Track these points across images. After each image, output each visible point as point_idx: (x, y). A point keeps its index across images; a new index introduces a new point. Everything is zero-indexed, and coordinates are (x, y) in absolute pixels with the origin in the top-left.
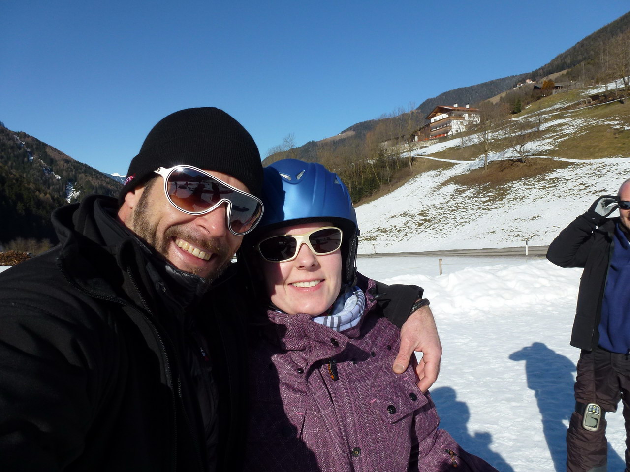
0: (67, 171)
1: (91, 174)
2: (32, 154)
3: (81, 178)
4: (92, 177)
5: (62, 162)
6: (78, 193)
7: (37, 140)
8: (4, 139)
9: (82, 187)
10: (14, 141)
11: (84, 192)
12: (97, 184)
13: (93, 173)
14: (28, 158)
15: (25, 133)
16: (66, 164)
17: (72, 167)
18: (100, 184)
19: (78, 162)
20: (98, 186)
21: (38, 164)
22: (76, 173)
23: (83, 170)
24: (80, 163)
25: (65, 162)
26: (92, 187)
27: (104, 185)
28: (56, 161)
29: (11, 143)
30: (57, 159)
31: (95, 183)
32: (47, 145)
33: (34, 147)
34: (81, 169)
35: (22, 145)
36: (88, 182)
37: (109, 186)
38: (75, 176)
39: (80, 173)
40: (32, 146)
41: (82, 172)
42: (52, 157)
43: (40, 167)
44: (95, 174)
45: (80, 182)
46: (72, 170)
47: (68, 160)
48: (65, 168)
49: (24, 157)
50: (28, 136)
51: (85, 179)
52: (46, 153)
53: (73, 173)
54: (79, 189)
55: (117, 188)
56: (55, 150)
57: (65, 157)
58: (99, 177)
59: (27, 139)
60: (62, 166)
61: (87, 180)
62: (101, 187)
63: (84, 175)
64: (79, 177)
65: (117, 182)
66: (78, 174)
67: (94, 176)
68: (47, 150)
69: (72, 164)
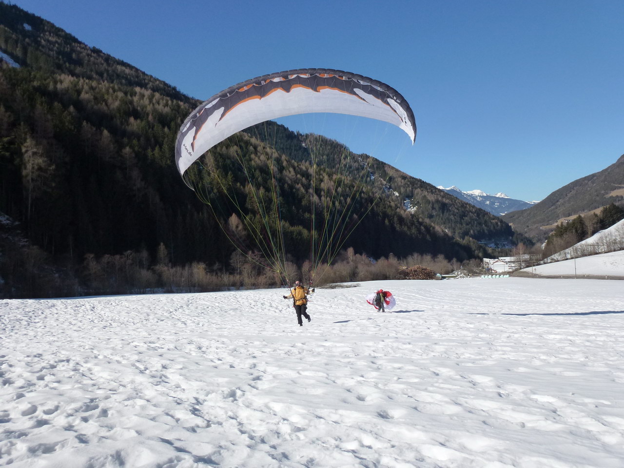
0: (404, 187)
1: (426, 189)
2: (373, 173)
3: (417, 194)
4: (428, 192)
5: (400, 179)
6: (415, 209)
7: (376, 160)
8: (351, 162)
9: (418, 202)
10: (359, 163)
11: (421, 207)
12: (433, 198)
13: (428, 188)
14: (370, 178)
15: (366, 155)
16: (403, 181)
17: (409, 183)
18: (436, 198)
19: (413, 178)
20: (434, 200)
21: (379, 182)
22: (412, 188)
24: (415, 179)
25: (403, 179)
26: (428, 202)
27: (440, 199)
28: (394, 178)
29: (356, 165)
30: (395, 176)
31: (431, 198)
32: (385, 164)
33: (375, 166)
34: (417, 184)
35: (365, 166)
36: (425, 196)
37: (444, 200)
38: (412, 192)
39: (416, 188)
40: (373, 166)
41: (418, 187)
42: (391, 175)
43: (381, 186)
44: (430, 189)
45: (416, 198)
46: (409, 186)
47: (404, 177)
48: (402, 184)
49: (367, 177)
50: (369, 157)
51: (421, 194)
52: (385, 171)
53: (410, 188)
54: (416, 205)
55: (452, 201)
56: (393, 168)
57: (401, 174)
58: (434, 191)
59: (368, 160)
60: (400, 183)
61: (423, 195)
62: (437, 201)
63: (420, 190)
64: (416, 192)
65: (450, 195)
66: (414, 189)
67: (429, 190)
68: (386, 169)
69: (408, 180)
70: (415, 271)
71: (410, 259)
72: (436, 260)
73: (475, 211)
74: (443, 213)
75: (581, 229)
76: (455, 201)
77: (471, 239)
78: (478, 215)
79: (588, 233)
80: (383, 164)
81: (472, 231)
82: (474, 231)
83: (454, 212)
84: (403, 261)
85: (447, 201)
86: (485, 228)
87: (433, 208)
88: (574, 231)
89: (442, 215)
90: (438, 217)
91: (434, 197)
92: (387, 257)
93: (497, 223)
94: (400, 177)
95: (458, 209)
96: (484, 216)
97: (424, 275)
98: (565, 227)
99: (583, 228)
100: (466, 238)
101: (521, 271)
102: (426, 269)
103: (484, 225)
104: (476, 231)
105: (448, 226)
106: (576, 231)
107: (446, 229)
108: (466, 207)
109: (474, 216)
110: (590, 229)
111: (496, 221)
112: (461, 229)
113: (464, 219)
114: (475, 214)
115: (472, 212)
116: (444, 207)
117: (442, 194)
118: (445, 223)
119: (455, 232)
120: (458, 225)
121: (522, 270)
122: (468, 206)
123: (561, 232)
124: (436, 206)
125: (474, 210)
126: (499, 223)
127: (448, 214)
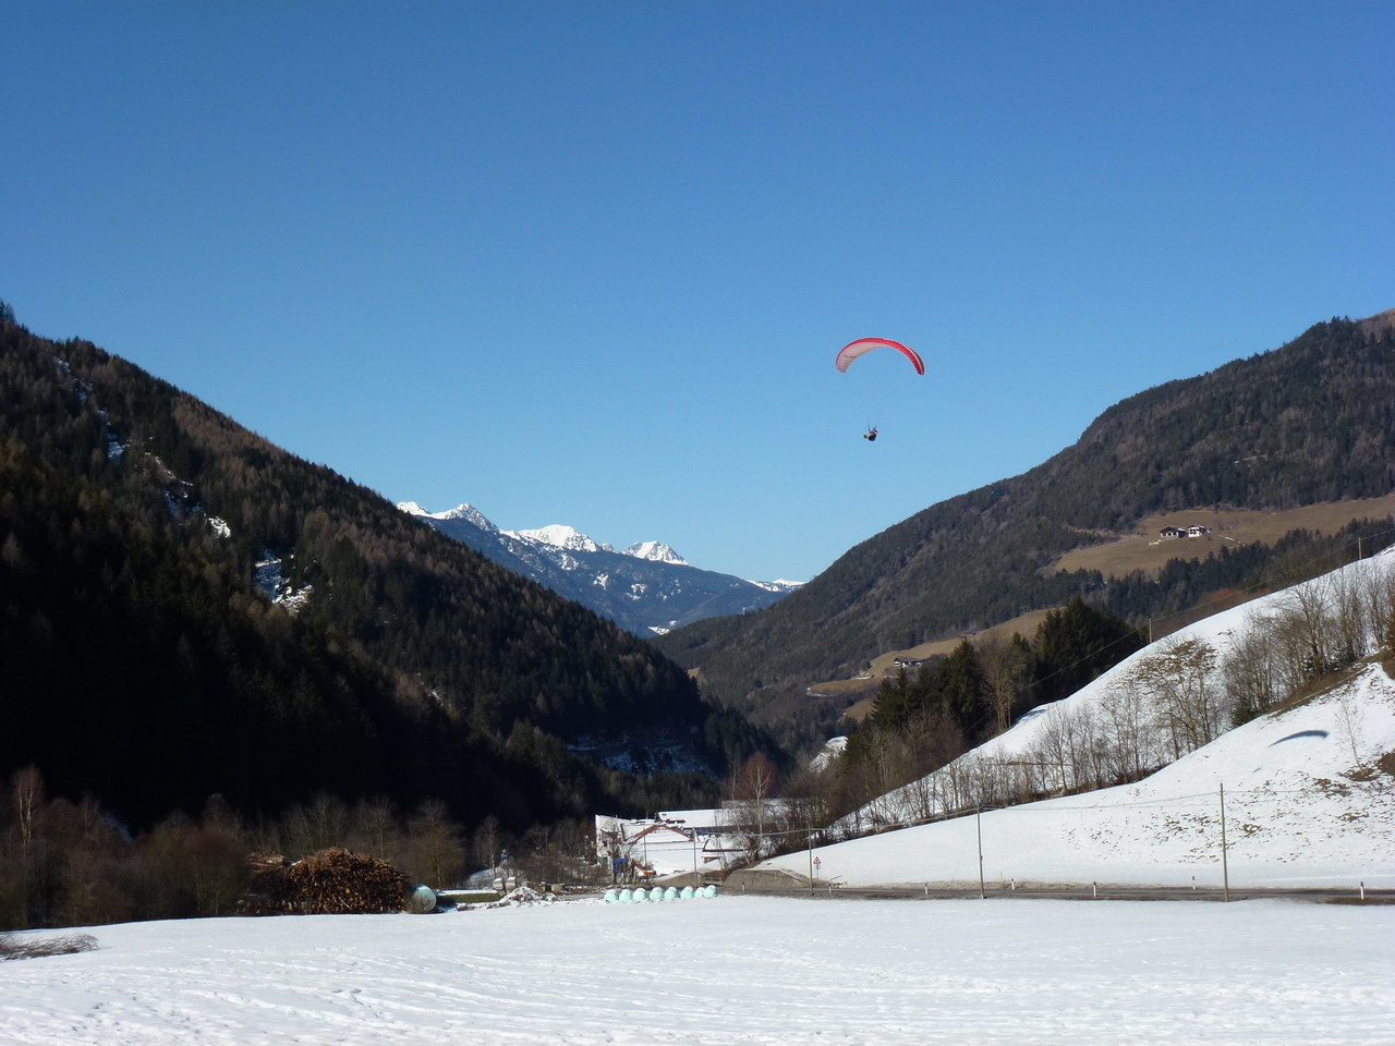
0: (256, 501)
1: (354, 512)
2: (120, 432)
3: (315, 532)
4: (360, 525)
5: (237, 464)
6: (302, 596)
7: (136, 372)
8: (16, 373)
9: (317, 569)
10: (52, 378)
11: (328, 590)
12: (380, 553)
13: (361, 506)
14: (106, 451)
15: (90, 346)
16: (251, 471)
17: (278, 483)
18: (393, 553)
19: (298, 462)
20: (384, 563)
21: (146, 473)
22: (292, 507)
23: (319, 495)
24: (305, 465)
25: (251, 463)
26: (361, 569)
27: (411, 557)
28: (213, 458)
29: (40, 388)
30: (217, 449)
31: (374, 551)
32: (174, 391)
33: (129, 399)
34: (313, 489)
35: (83, 397)
36: (346, 544)
37: (429, 562)
38: (291, 523)
39: (308, 508)
40: (121, 397)
41: (318, 504)
42: (198, 444)
43: (151, 488)
44: (368, 512)
45: (309, 549)
46: (276, 496)
47: (259, 454)
48: (249, 486)
49: (92, 445)
50: (103, 357)
51: (331, 534)
52: (172, 425)
53: (283, 506)
54: (307, 579)
55: (461, 570)
56: (208, 413)
57: (247, 441)
58: (385, 521)
59: (99, 369)
60: (238, 480)
61: (338, 537)
62: (399, 566)
63: (325, 514)
64: (307, 526)
65: (454, 544)
66: (300, 513)
67: (364, 519)
68: (178, 413)
69: (274, 471)
70: (322, 874)
71: (298, 823)
72: (411, 823)
73: (558, 613)
74: (422, 618)
75: (970, 697)
76: (475, 568)
77: (537, 731)
78: (566, 635)
79: (995, 714)
80: (166, 392)
81: (540, 701)
82: (548, 699)
83: (468, 614)
84: (267, 831)
85: (442, 568)
86: (594, 687)
87: (381, 597)
88: (946, 705)
89: (417, 629)
90: (400, 635)
91: (386, 549)
92: (196, 814)
93: (640, 668)
94: (241, 456)
95: (485, 605)
96: (589, 636)
97: (362, 892)
98: (916, 691)
99: (978, 694)
100: (519, 726)
101: (758, 867)
102: (368, 866)
103: (588, 674)
104: (556, 699)
105: (442, 675)
106: (955, 707)
107: (434, 687)
108: (518, 597)
109: (552, 636)
110: (1003, 700)
111: (639, 656)
112: (496, 691)
113: (508, 649)
114: (554, 628)
115: (542, 620)
116: (427, 594)
117: (420, 535)
118: (427, 664)
119: (470, 704)
120: (484, 671)
121: (763, 866)
122: (525, 591)
123: (900, 708)
124: (395, 588)
125: (549, 611)
126: (650, 668)
127: (442, 623)
